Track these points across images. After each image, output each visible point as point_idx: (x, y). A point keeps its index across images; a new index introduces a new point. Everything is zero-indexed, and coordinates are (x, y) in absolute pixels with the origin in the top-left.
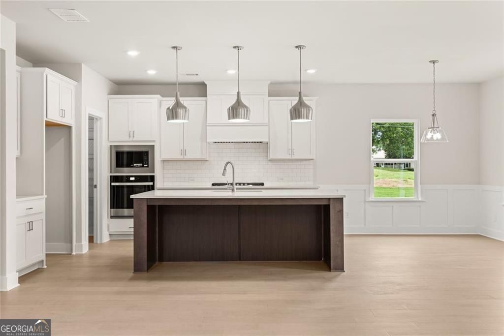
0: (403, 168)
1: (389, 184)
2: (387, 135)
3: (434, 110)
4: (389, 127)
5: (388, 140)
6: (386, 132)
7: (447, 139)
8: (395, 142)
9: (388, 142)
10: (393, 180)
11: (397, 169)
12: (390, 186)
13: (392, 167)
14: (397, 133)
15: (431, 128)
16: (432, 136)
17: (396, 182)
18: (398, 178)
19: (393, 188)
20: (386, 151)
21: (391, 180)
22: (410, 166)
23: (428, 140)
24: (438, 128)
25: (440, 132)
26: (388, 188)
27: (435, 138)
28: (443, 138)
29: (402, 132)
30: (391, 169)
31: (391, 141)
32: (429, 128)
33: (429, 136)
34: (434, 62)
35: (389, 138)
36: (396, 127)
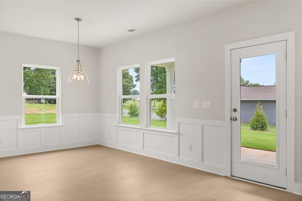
0: (37, 102)
1: (31, 111)
2: (28, 84)
3: (78, 57)
4: (29, 80)
5: (29, 87)
6: (27, 82)
7: (88, 79)
8: (33, 88)
9: (29, 88)
10: (33, 109)
11: (33, 103)
12: (31, 113)
13: (31, 102)
14: (34, 83)
15: (76, 71)
16: (77, 77)
17: (35, 110)
18: (36, 108)
19: (33, 114)
20: (27, 93)
21: (32, 109)
22: (41, 101)
23: (74, 80)
24: (82, 71)
25: (84, 74)
26: (30, 114)
27: (79, 79)
28: (85, 79)
29: (36, 83)
30: (30, 103)
31: (30, 87)
32: (74, 71)
33: (75, 77)
34: (78, 20)
35: (29, 85)
36: (33, 80)
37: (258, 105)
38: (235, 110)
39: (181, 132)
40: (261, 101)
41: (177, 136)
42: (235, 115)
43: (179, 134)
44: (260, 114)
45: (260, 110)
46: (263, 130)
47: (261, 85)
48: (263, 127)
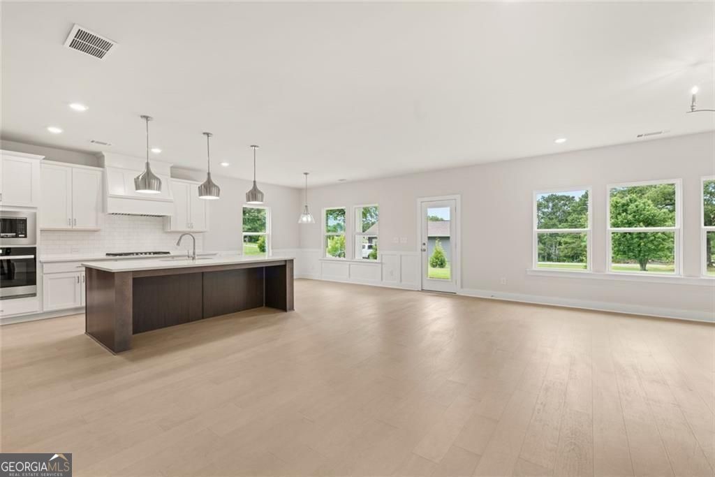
37: (437, 241)
38: (424, 244)
39: (383, 261)
40: (440, 237)
41: (380, 265)
42: (424, 247)
43: (382, 263)
44: (438, 250)
45: (439, 246)
46: (442, 267)
47: (440, 217)
48: (442, 264)
